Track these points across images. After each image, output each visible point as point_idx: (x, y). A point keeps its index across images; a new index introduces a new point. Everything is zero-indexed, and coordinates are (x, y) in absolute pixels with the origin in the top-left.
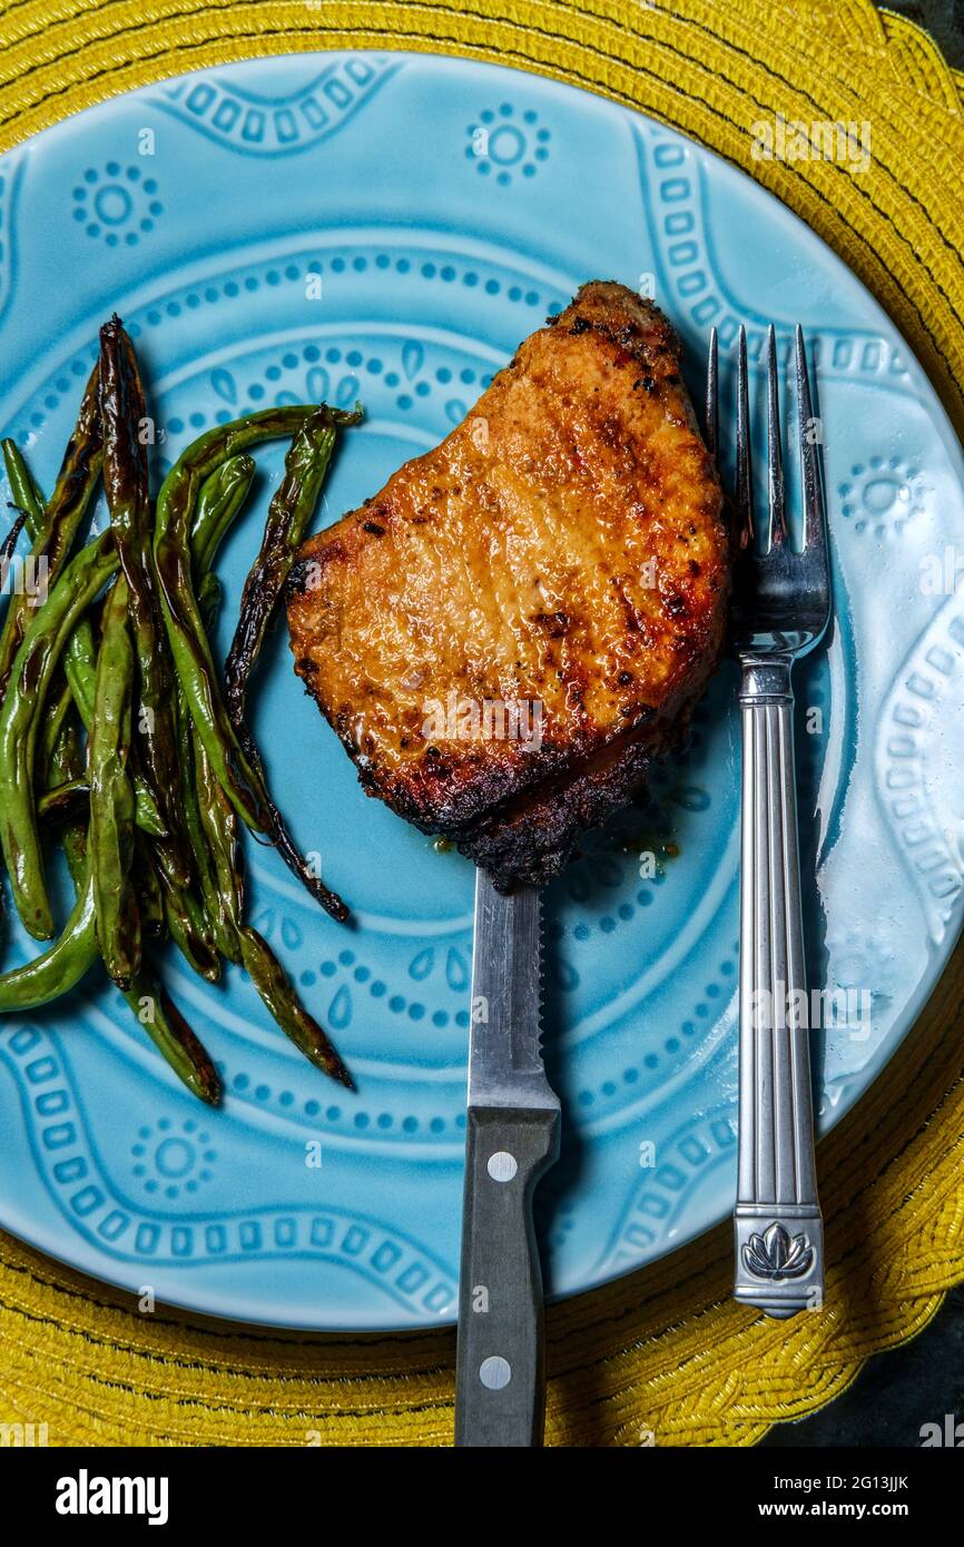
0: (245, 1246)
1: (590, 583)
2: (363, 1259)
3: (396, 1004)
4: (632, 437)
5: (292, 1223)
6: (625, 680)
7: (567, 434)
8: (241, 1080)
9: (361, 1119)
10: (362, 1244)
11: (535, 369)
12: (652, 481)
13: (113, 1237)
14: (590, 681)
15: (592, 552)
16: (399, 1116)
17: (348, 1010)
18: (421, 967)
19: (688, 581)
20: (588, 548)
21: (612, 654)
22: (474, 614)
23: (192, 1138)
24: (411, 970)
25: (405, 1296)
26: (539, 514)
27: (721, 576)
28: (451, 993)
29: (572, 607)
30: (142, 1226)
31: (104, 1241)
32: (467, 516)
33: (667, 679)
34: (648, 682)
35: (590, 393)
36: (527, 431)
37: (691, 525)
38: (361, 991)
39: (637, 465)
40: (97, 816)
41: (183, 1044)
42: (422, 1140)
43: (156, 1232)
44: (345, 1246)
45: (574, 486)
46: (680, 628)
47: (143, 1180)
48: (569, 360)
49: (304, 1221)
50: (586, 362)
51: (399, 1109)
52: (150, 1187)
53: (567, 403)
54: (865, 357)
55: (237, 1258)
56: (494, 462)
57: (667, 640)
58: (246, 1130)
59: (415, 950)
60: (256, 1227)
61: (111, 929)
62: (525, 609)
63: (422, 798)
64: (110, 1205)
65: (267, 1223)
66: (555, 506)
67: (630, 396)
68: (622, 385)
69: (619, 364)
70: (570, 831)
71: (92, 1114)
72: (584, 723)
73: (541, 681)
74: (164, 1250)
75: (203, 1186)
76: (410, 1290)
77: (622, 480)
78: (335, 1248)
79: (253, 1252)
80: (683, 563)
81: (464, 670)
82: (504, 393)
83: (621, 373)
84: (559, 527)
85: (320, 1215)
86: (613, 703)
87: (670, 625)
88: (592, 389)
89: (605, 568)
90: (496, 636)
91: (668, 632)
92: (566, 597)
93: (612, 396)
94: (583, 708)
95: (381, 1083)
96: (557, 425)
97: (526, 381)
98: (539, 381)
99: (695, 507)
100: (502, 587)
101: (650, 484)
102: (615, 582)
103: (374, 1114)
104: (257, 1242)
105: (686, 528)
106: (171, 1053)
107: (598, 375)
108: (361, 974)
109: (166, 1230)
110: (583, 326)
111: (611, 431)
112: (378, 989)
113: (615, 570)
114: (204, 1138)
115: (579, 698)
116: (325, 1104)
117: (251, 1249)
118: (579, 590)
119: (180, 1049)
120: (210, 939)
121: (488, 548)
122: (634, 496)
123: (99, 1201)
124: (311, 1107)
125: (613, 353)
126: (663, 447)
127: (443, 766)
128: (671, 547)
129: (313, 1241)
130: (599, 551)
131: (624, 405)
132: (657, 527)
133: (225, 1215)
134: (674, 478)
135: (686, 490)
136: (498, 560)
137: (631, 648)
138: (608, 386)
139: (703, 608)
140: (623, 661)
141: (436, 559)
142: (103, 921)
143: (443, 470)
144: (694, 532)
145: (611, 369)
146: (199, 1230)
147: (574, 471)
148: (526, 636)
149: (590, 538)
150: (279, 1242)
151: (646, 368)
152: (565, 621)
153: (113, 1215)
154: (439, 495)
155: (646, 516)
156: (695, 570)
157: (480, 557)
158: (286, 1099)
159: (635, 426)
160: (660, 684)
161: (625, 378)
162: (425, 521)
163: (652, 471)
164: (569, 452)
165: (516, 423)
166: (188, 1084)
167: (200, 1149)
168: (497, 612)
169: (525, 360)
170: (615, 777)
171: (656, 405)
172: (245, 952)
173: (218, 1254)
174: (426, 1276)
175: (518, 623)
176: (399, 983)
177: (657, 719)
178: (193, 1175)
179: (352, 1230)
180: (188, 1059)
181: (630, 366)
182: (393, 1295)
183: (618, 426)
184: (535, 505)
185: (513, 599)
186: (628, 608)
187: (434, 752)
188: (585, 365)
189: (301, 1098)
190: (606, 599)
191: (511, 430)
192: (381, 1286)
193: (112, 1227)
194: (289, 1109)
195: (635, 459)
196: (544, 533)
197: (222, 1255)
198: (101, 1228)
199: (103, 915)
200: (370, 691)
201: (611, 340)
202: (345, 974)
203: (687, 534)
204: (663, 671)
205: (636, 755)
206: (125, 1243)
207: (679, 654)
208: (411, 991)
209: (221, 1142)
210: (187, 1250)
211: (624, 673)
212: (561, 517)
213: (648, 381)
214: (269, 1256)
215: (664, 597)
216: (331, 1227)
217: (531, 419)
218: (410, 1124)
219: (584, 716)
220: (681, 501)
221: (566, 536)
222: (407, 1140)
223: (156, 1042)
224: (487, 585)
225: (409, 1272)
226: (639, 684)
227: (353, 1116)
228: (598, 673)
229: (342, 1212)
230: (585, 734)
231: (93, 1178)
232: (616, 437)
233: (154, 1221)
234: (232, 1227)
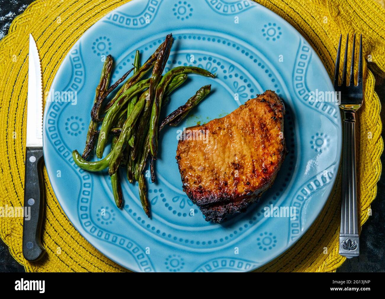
0: (112, 241)
1: (247, 159)
2: (136, 255)
3: (167, 205)
4: (267, 129)
5: (124, 241)
6: (248, 184)
7: (253, 124)
8: (127, 206)
9: (148, 226)
10: (137, 252)
11: (250, 107)
12: (268, 140)
13: (87, 226)
14: (240, 181)
15: (250, 152)
16: (157, 229)
17: (156, 201)
18: (175, 199)
19: (269, 166)
20: (249, 151)
21: (247, 177)
22: (219, 158)
23: (112, 214)
24: (173, 199)
25: (141, 266)
26: (241, 140)
27: (277, 167)
28: (179, 208)
29: (241, 163)
30: (93, 227)
31: (84, 226)
32: (224, 136)
33: (257, 186)
34: (253, 186)
35: (261, 116)
36: (244, 120)
37: (274, 153)
38: (160, 199)
39: (266, 136)
40: (121, 137)
41: (118, 193)
42: (159, 236)
43: (96, 229)
44: (133, 250)
45: (250, 136)
46: (264, 176)
47: (98, 217)
48: (258, 107)
49: (127, 241)
50: (262, 109)
51: (157, 227)
52: (99, 220)
53: (255, 117)
54: (329, 110)
55: (110, 243)
56: (235, 125)
57: (260, 177)
58: (123, 217)
59: (176, 195)
60: (116, 238)
61: (113, 162)
62: (231, 161)
63: (195, 196)
64: (89, 219)
65: (119, 238)
66: (245, 139)
67: (269, 120)
68: (269, 116)
69: (270, 111)
70: (225, 214)
71: (93, 199)
72: (236, 191)
73: (229, 178)
74: (95, 234)
75: (109, 224)
76: (143, 266)
77: (262, 139)
78: (131, 250)
79: (113, 243)
80: (269, 161)
81: (213, 170)
82: (241, 110)
83: (269, 114)
84: (244, 145)
85: (131, 242)
86: (243, 188)
87: (262, 174)
88: (261, 115)
89: (252, 157)
90: (223, 164)
91: (261, 176)
92: (241, 161)
93: (265, 118)
94: (236, 187)
95: (157, 220)
96: (251, 121)
97: (247, 109)
98: (250, 110)
99: (277, 149)
100: (227, 154)
101: (267, 141)
102: (253, 161)
103: (152, 226)
104: (115, 241)
105: (273, 153)
106: (115, 194)
107: (264, 113)
108: (162, 195)
109: (98, 230)
110: (264, 101)
111: (263, 126)
112: (164, 200)
113: (254, 158)
114: (114, 215)
115: (236, 185)
116: (142, 219)
117: (114, 242)
118: (244, 160)
119: (117, 194)
120: (134, 173)
121: (227, 144)
122: (263, 143)
123: (87, 218)
124: (139, 219)
125: (269, 109)
126: (273, 133)
127: (201, 191)
128: (268, 157)
129: (127, 246)
130: (251, 152)
131: (268, 121)
132: (266, 151)
133: (112, 233)
134: (273, 141)
135: (276, 145)
136: (229, 148)
137: (252, 177)
138: (265, 116)
139: (271, 173)
140: (249, 180)
141: (215, 143)
142: (113, 159)
143: (223, 123)
144: (274, 155)
145: (267, 112)
146: (105, 233)
147: (252, 133)
148: (229, 167)
149: (250, 149)
150: (120, 243)
151: (275, 114)
152: (239, 166)
153: (89, 222)
154: (220, 129)
155: (265, 148)
156: (272, 164)
157: (224, 146)
158: (135, 214)
159: (269, 127)
160: (256, 187)
161: (270, 115)
162: (215, 134)
163: (269, 138)
164: (252, 128)
165: (242, 118)
166: (116, 202)
167: (112, 216)
168: (224, 159)
169: (248, 104)
170: (239, 205)
171: (275, 123)
172: (140, 179)
173: (106, 240)
174: (147, 264)
175: (228, 164)
176: (169, 201)
177: (253, 194)
178: (108, 221)
179: (136, 248)
180: (118, 197)
181: (272, 113)
182: (139, 265)
183: (265, 125)
184: (240, 138)
185: (229, 157)
186: (254, 167)
187: (201, 187)
188: (261, 110)
189: (138, 215)
190: (250, 164)
191: (241, 119)
192: (137, 262)
193: (87, 224)
194: (134, 217)
195: (266, 134)
196: (241, 145)
197: (107, 240)
198: (85, 223)
199: (113, 158)
200: (191, 168)
201: (269, 106)
202: (159, 194)
203: (272, 155)
204: (257, 184)
205: (245, 201)
206: (88, 229)
207: (262, 182)
208: (171, 204)
209: (117, 217)
210: (100, 236)
211: (248, 182)
212: (245, 142)
213: (275, 117)
214: (116, 245)
215: (263, 167)
216: (132, 245)
217: (246, 118)
218: (158, 231)
219: (236, 189)
220: (273, 147)
221: (245, 147)
222: (156, 234)
223: (113, 190)
224: (224, 152)
225: (144, 262)
226: (251, 185)
227: (147, 224)
228: (243, 180)
229: (136, 243)
230: (235, 193)
231: (88, 212)
232: (263, 128)
233: (96, 227)
234: (112, 236)
